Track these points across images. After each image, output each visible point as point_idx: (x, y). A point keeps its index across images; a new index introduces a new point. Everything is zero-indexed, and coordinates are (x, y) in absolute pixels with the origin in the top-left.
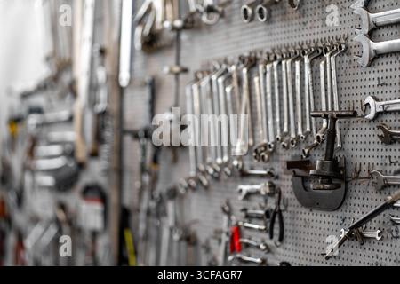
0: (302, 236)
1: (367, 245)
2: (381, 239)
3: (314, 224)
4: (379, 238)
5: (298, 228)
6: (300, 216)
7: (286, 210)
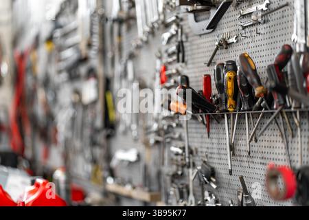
0: (196, 56)
1: (230, 49)
2: (237, 42)
3: (202, 45)
4: (235, 41)
5: (194, 51)
6: (195, 42)
7: (187, 41)
